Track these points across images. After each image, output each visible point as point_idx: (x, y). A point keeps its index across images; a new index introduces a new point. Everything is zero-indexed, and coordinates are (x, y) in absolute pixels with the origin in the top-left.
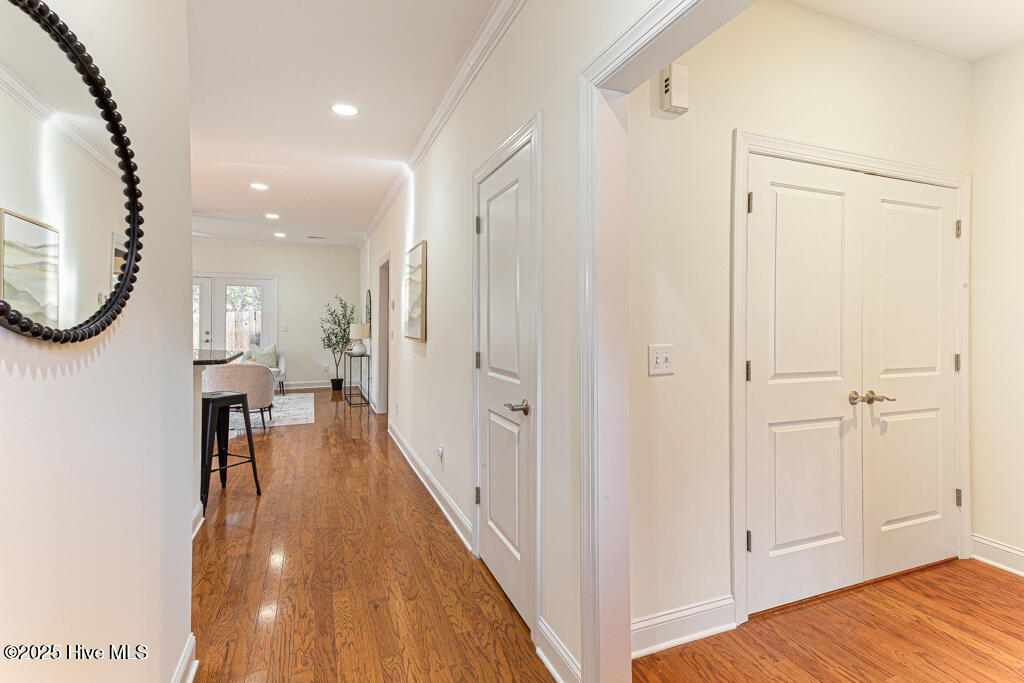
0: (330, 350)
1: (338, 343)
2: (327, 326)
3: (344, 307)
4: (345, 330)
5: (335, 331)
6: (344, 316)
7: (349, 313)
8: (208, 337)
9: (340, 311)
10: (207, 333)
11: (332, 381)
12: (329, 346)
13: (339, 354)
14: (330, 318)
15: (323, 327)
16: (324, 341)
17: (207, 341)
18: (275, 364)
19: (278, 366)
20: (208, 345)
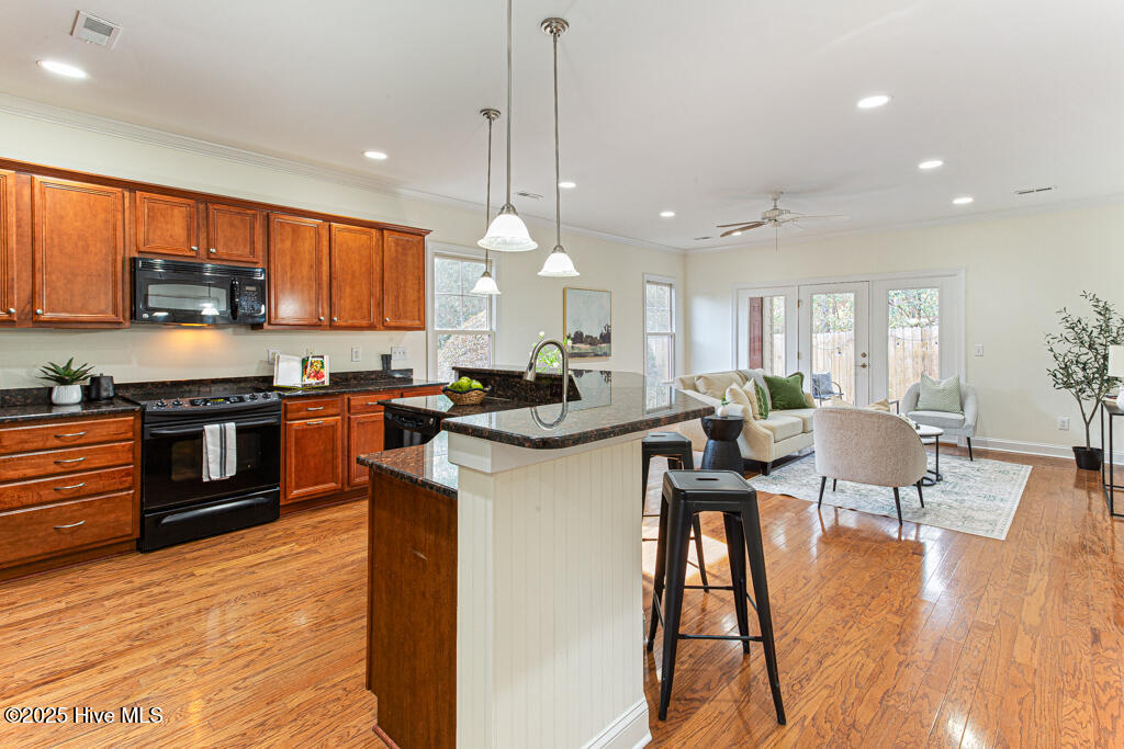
0: (1068, 394)
1: (1088, 381)
2: (1061, 348)
3: (1104, 311)
5: (1083, 359)
6: (1104, 329)
7: (1116, 323)
8: (865, 361)
9: (1091, 320)
10: (864, 356)
11: (1076, 450)
12: (1067, 385)
14: (1071, 335)
15: (1051, 350)
16: (1055, 376)
17: (864, 366)
18: (958, 407)
19: (962, 410)
20: (865, 370)
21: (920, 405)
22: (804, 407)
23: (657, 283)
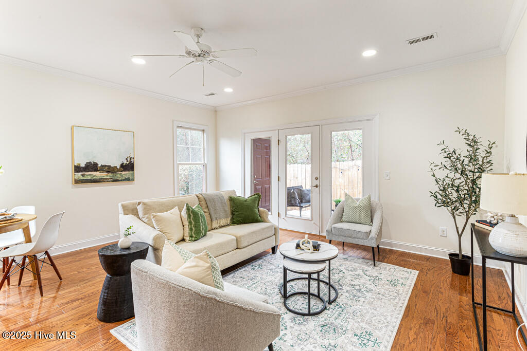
0: (445, 211)
1: (461, 200)
2: (441, 174)
3: (473, 143)
4: (474, 182)
5: (457, 183)
6: (473, 158)
7: (481, 153)
8: (317, 182)
9: (463, 151)
10: (317, 179)
11: (451, 255)
12: (445, 204)
13: (464, 217)
14: (448, 164)
15: (434, 175)
16: (436, 197)
17: (317, 186)
18: (368, 220)
19: (372, 222)
20: (317, 189)
21: (344, 219)
22: (257, 221)
23: (190, 129)
